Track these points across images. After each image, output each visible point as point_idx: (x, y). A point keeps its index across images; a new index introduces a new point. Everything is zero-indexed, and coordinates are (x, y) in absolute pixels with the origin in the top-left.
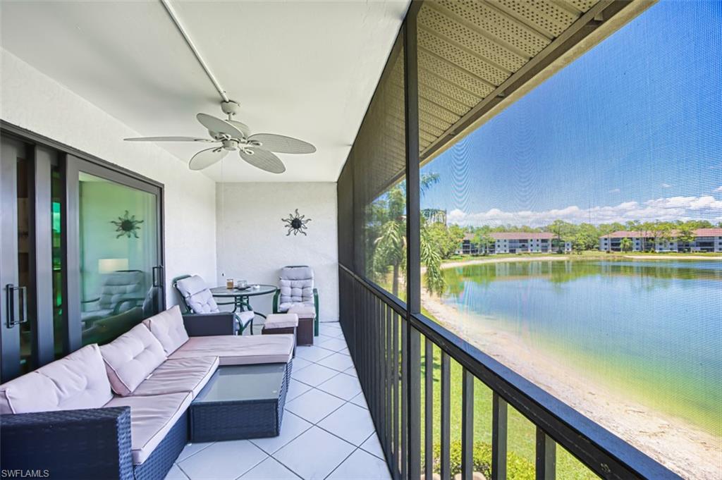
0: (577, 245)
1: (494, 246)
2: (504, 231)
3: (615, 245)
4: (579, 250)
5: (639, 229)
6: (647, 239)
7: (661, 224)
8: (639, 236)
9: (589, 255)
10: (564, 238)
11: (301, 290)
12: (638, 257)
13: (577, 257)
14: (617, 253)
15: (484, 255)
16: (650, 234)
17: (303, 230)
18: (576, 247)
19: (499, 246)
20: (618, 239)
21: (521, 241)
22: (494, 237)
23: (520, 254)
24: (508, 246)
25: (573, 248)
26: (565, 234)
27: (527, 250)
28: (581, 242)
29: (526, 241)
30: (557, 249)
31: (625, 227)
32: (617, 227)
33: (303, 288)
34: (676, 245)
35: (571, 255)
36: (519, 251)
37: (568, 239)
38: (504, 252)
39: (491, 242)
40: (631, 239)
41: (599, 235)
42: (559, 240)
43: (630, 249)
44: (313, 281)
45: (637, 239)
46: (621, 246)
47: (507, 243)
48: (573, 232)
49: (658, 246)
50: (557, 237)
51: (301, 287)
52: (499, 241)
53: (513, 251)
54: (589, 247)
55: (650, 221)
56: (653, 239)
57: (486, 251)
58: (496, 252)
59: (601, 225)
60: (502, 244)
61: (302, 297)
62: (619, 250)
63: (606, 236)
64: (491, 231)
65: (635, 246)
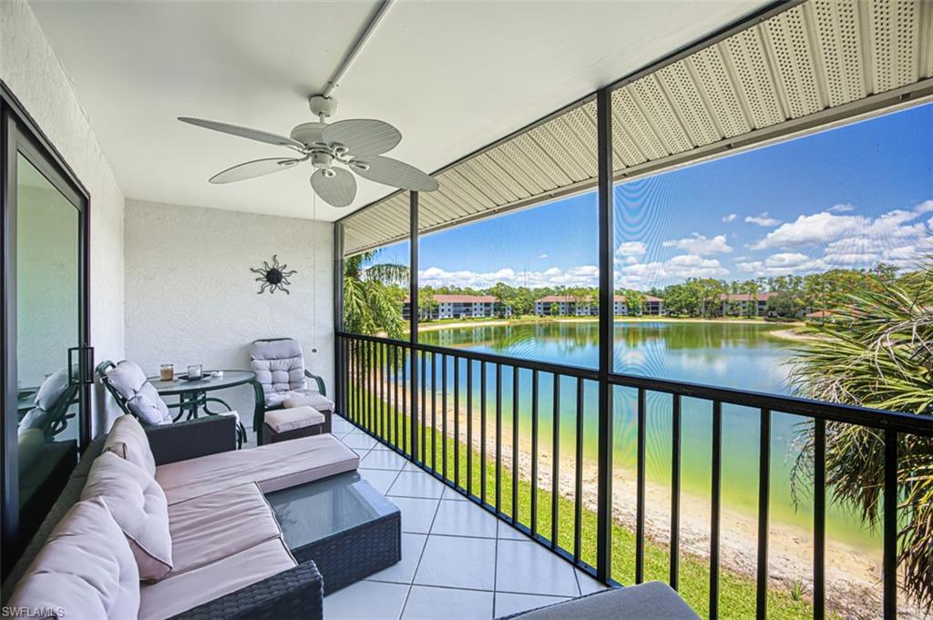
0: (516, 309)
1: (437, 310)
2: (448, 294)
3: (547, 309)
4: (518, 314)
5: (563, 294)
6: (570, 304)
7: (579, 290)
8: (564, 301)
9: (526, 319)
10: (505, 302)
11: (287, 373)
12: (564, 320)
13: (515, 321)
14: (548, 317)
15: (427, 321)
16: (571, 299)
17: (285, 286)
18: (516, 312)
19: (443, 310)
20: (549, 303)
21: (465, 305)
22: (438, 299)
23: (464, 320)
24: (452, 310)
25: (513, 313)
26: (506, 298)
27: (471, 315)
28: (519, 306)
29: (470, 305)
30: (499, 313)
31: (554, 292)
32: (548, 292)
33: (288, 371)
34: (589, 310)
35: (511, 320)
36: (463, 316)
37: (508, 303)
38: (447, 317)
39: (434, 306)
40: (558, 303)
41: (534, 299)
42: (500, 304)
43: (558, 313)
44: (303, 359)
45: (563, 303)
46: (551, 310)
47: (451, 307)
48: (513, 296)
49: (577, 311)
50: (498, 301)
51: (287, 369)
52: (443, 304)
53: (457, 316)
54: (526, 312)
55: (573, 286)
56: (574, 303)
57: (429, 317)
58: (440, 317)
59: (535, 289)
60: (446, 307)
61: (289, 383)
62: (549, 314)
63: (539, 301)
64: (434, 293)
65: (561, 311)
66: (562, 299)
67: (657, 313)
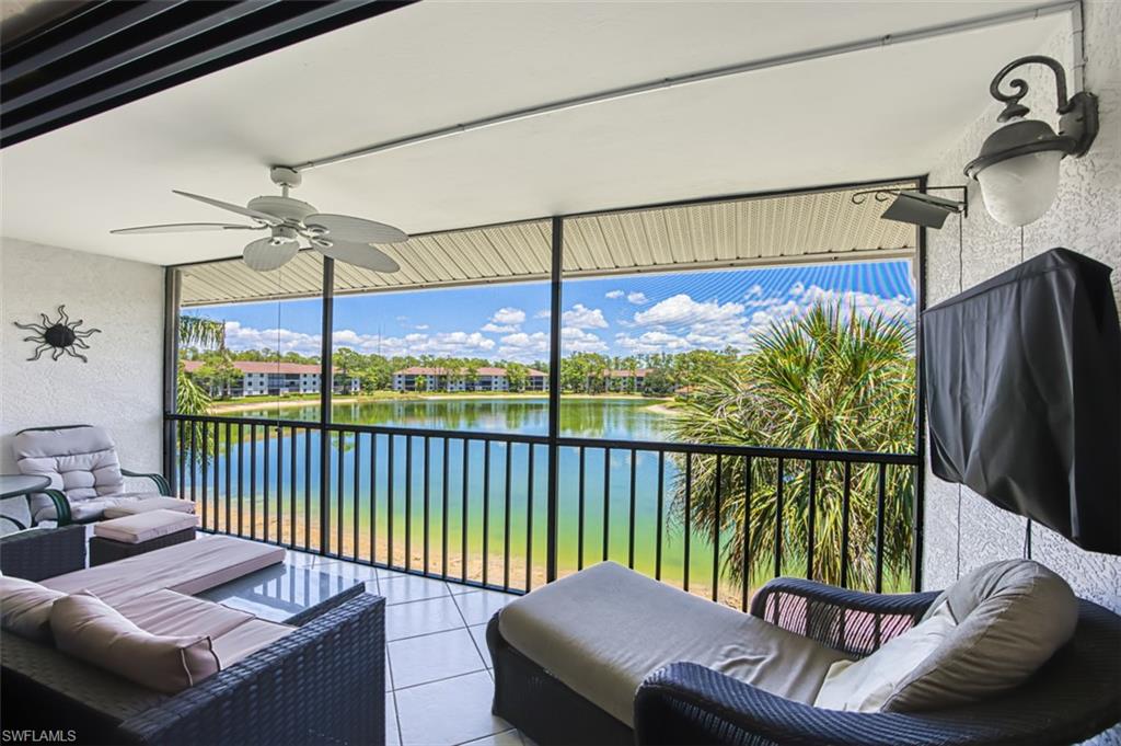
0: (367, 383)
1: (241, 384)
2: (258, 360)
3: (410, 383)
4: (369, 390)
5: (432, 365)
6: (441, 377)
7: (452, 360)
8: (432, 373)
9: (381, 396)
10: (351, 373)
12: (432, 397)
13: (367, 398)
14: (411, 394)
15: (221, 400)
16: (442, 371)
17: (78, 352)
18: (366, 386)
19: (250, 384)
20: (412, 376)
21: (288, 376)
22: (241, 368)
23: (286, 397)
24: (266, 384)
25: (362, 387)
26: (352, 367)
27: (298, 390)
28: (372, 379)
29: (297, 376)
30: (342, 388)
31: (419, 362)
32: (411, 362)
34: (463, 385)
35: (360, 397)
36: (285, 391)
37: (356, 374)
38: (258, 393)
39: (236, 377)
40: (425, 376)
41: (392, 371)
42: (344, 376)
43: (424, 389)
45: (431, 377)
46: (416, 384)
47: (265, 380)
48: (362, 365)
49: (450, 385)
50: (341, 372)
52: (250, 375)
53: (274, 392)
54: (380, 386)
55: (444, 355)
56: (445, 377)
57: (225, 393)
58: (245, 393)
59: (394, 358)
60: (256, 380)
62: (412, 389)
63: (400, 373)
64: (234, 358)
65: (428, 385)
66: (429, 371)
67: (541, 389)
